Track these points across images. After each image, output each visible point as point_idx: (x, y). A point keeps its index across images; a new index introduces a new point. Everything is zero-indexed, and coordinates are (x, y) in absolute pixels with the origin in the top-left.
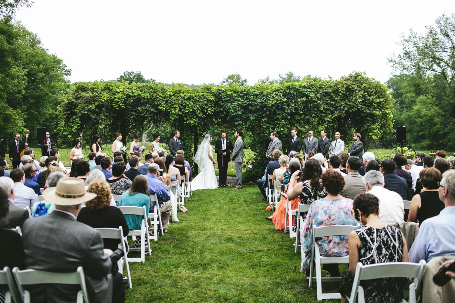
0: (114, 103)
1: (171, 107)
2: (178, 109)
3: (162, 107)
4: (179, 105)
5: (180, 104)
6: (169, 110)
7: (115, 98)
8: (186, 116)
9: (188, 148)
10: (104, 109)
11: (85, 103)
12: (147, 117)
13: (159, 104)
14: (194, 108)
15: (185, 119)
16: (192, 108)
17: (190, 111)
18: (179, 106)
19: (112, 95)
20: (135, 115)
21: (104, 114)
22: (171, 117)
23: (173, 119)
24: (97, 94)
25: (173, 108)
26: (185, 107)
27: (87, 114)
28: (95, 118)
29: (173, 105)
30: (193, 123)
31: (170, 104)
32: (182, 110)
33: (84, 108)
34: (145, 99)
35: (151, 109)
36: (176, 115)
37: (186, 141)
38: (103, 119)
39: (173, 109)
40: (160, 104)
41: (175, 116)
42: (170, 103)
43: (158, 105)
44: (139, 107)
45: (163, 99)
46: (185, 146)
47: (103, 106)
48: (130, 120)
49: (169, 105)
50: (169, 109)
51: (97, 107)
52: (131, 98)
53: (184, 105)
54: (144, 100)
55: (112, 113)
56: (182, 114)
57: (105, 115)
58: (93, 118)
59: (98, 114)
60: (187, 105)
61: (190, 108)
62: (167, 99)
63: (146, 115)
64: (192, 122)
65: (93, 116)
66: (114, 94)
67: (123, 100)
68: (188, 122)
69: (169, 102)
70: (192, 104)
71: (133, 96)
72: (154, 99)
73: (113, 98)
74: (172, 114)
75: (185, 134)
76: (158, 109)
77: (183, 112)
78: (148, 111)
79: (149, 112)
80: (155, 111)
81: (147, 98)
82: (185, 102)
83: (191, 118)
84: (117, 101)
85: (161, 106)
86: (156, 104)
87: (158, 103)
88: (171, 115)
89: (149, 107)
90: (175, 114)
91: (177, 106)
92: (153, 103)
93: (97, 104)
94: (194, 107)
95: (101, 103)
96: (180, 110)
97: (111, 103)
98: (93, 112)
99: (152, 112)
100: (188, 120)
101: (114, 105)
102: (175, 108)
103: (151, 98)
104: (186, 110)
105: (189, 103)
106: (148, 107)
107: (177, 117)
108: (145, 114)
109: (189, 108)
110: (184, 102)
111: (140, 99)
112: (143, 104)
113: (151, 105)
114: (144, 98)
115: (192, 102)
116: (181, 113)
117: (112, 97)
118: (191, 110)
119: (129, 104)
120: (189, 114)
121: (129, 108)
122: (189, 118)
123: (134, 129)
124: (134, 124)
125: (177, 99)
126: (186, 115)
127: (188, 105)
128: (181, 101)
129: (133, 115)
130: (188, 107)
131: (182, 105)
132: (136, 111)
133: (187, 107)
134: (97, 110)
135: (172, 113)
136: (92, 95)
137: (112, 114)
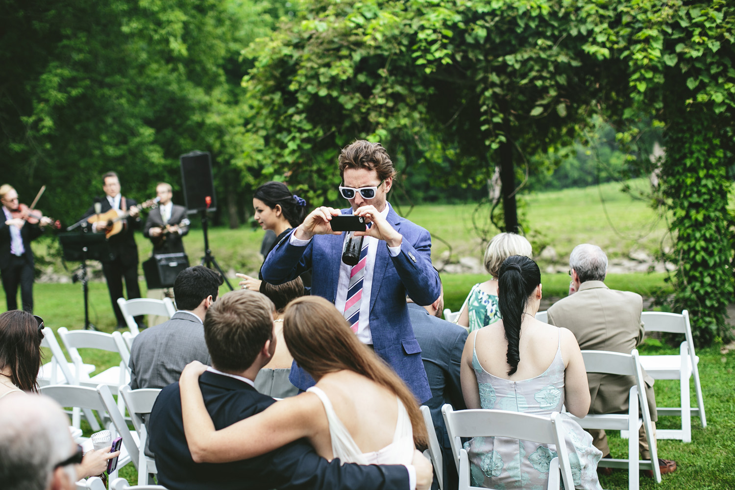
0: (419, 49)
1: (631, 41)
2: (658, 45)
3: (598, 44)
4: (664, 27)
5: (667, 24)
6: (626, 53)
7: (422, 28)
8: (694, 72)
9: (711, 201)
10: (383, 72)
11: (320, 56)
12: (545, 90)
13: (584, 32)
14: (727, 35)
15: (691, 84)
16: (720, 38)
17: (708, 51)
18: (664, 33)
19: (411, 19)
20: (501, 85)
21: (384, 90)
22: (636, 80)
23: (642, 87)
24: (361, 20)
25: (638, 42)
26: (690, 35)
27: (329, 96)
28: (357, 107)
29: (640, 29)
30: (723, 103)
31: (628, 30)
32: (679, 48)
33: (316, 76)
34: (532, 19)
35: (558, 55)
36: (654, 69)
37: (702, 174)
38: (383, 110)
39: (639, 46)
40: (590, 32)
41: (649, 75)
42: (628, 25)
43: (582, 39)
44: (510, 53)
45: (601, 12)
46: (700, 194)
47: (381, 61)
48: (484, 104)
49: (625, 32)
50: (626, 48)
51: (359, 68)
52: (480, 22)
53: (684, 24)
54: (527, 26)
55: (417, 85)
56: (677, 64)
57: (390, 91)
58: (349, 106)
59: (366, 91)
60: (697, 25)
61: (709, 37)
62: (615, 9)
63: (539, 83)
64: (718, 97)
65: (349, 102)
66: (420, 13)
67: (450, 33)
68: (701, 97)
69: (626, 19)
70: (719, 17)
71: (488, 14)
72: (567, 14)
73: (415, 27)
74: (638, 68)
75: (698, 143)
76: (581, 55)
77: (681, 56)
78: (544, 63)
79: (551, 68)
80: (575, 63)
81: (540, 17)
82: (688, 14)
83: (714, 78)
84: (426, 40)
85: (594, 42)
86: (574, 32)
87: (583, 30)
88: (634, 72)
89: (550, 47)
90: (648, 68)
91: (654, 32)
92: (565, 30)
93: (357, 57)
94: (729, 30)
95: (372, 52)
96: (669, 47)
97: (409, 47)
98: (348, 86)
99: (560, 68)
100: (702, 87)
101: (418, 58)
102: (647, 40)
103: (553, 14)
104: (692, 45)
105: (706, 14)
106: (543, 49)
107: (660, 79)
108: (535, 78)
109: (707, 35)
110: (682, 13)
111: (513, 22)
112: (527, 38)
113: (554, 38)
114: (526, 14)
115: (719, 10)
116: (671, 61)
117: (410, 25)
118: (715, 46)
119: (477, 45)
120: (709, 60)
121: (479, 60)
122: (706, 80)
123: (497, 136)
124: (497, 120)
125: (654, 6)
126: (695, 68)
127: (701, 25)
128: (671, 12)
129: (493, 85)
130: (701, 34)
131: (676, 26)
132: (502, 69)
133: (697, 31)
134: (362, 78)
135: (636, 64)
136: (340, 24)
137: (419, 89)
